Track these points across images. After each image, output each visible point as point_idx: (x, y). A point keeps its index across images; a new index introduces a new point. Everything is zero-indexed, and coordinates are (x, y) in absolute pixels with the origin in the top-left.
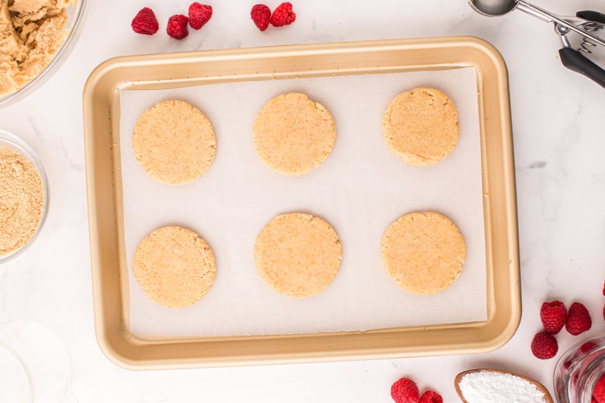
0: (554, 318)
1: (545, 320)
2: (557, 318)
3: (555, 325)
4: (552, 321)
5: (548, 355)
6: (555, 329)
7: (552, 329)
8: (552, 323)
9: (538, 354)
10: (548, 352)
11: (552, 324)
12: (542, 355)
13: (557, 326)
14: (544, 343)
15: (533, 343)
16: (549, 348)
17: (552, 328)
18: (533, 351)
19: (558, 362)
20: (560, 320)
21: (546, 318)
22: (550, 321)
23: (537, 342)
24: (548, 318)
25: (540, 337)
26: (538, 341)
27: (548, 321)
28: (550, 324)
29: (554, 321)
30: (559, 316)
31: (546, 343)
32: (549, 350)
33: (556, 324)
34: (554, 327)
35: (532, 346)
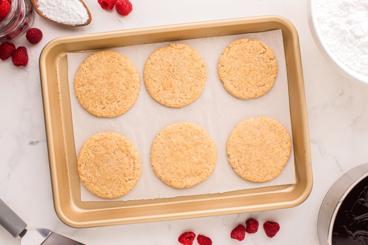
1: (26, 56)
5: (33, 31)
9: (39, 33)
10: (33, 33)
12: (37, 32)
15: (40, 41)
18: (42, 36)
19: (32, 25)
22: (22, 55)
23: (38, 41)
24: (24, 57)
25: (35, 43)
26: (36, 41)
31: (32, 38)
32: (32, 34)
35: (41, 39)
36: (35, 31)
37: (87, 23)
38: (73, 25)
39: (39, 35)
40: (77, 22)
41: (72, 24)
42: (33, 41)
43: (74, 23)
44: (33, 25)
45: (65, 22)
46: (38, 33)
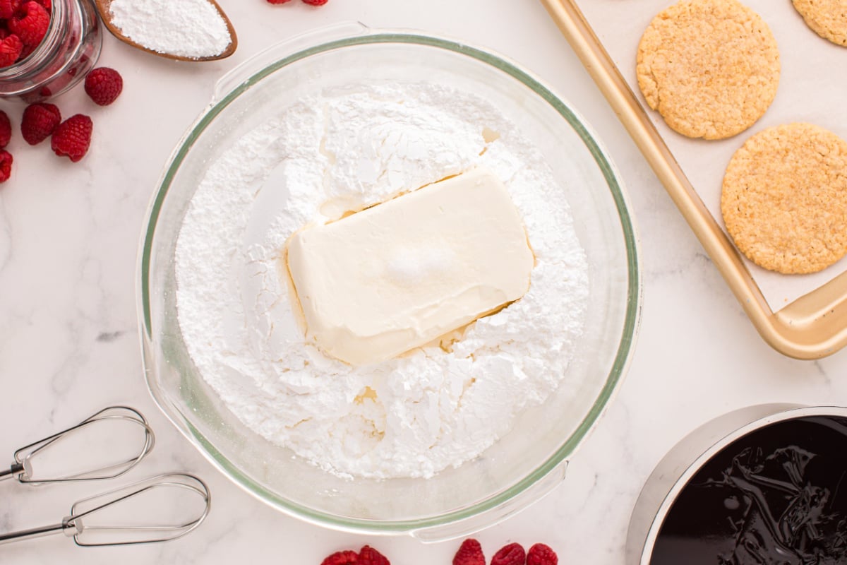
0: (72, 140)
1: (85, 142)
2: (69, 138)
3: (76, 129)
4: (76, 136)
5: (102, 75)
6: (79, 124)
7: (83, 125)
8: (79, 135)
9: (116, 80)
10: (101, 79)
11: (79, 132)
12: (110, 78)
13: (74, 126)
14: (102, 93)
15: (117, 97)
16: (97, 84)
17: (81, 127)
18: (122, 85)
19: (98, 59)
20: (66, 133)
21: (83, 144)
22: (79, 137)
23: (112, 97)
25: (105, 102)
26: (109, 96)
27: (82, 140)
28: (81, 134)
29: (74, 135)
30: (66, 139)
31: (100, 91)
32: (99, 82)
33: (74, 130)
34: (79, 128)
35: (120, 92)
36: (107, 75)
37: (227, 52)
38: (194, 59)
39: (114, 83)
40: (205, 52)
41: (193, 55)
42: (102, 98)
43: (197, 53)
44: (100, 59)
45: (176, 52)
46: (113, 78)
